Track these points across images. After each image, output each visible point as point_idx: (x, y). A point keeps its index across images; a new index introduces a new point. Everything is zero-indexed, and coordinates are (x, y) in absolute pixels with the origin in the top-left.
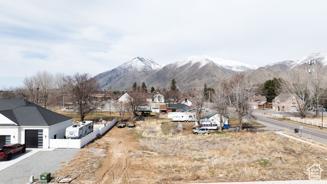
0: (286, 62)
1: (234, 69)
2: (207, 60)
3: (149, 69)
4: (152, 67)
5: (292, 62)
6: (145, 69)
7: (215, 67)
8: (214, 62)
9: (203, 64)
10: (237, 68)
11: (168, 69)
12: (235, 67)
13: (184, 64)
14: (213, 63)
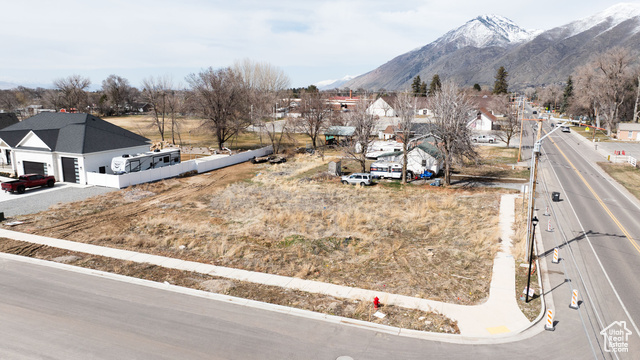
3: (503, 41)
4: (510, 38)
6: (492, 43)
11: (548, 40)
13: (590, 26)
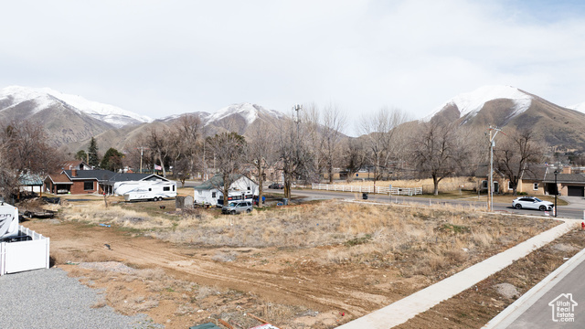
0: (198, 113)
1: (108, 120)
2: (51, 97)
5: (207, 114)
7: (70, 113)
8: (68, 103)
9: (44, 104)
10: (115, 118)
12: (110, 116)
14: (66, 106)
